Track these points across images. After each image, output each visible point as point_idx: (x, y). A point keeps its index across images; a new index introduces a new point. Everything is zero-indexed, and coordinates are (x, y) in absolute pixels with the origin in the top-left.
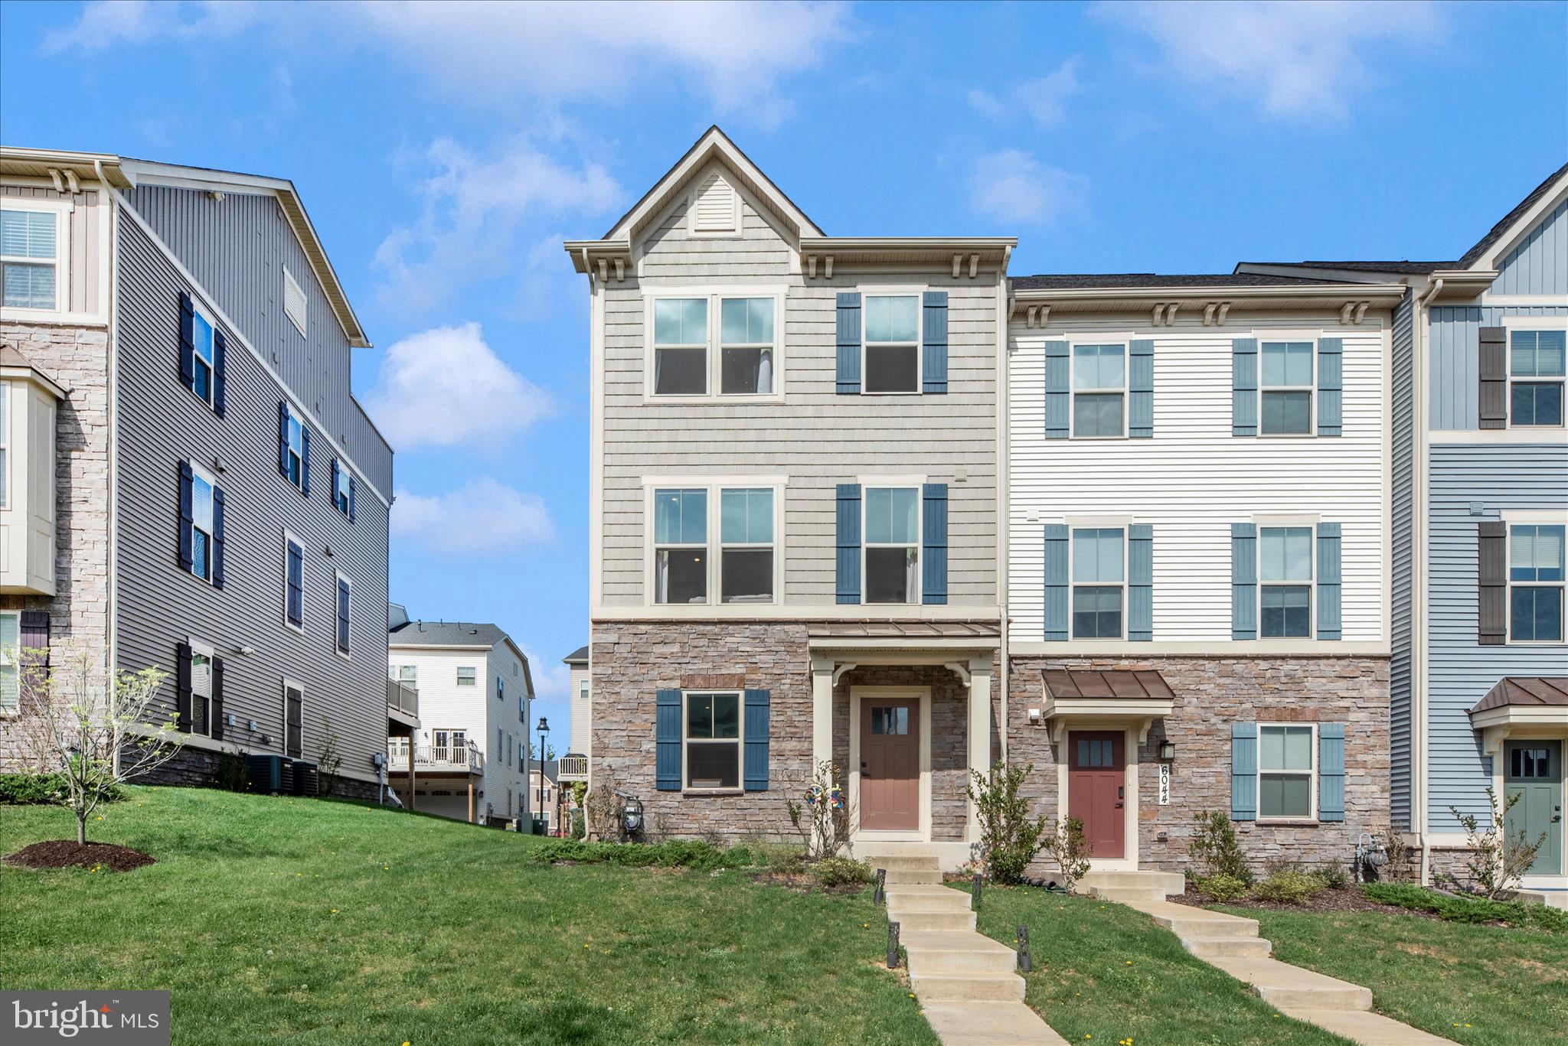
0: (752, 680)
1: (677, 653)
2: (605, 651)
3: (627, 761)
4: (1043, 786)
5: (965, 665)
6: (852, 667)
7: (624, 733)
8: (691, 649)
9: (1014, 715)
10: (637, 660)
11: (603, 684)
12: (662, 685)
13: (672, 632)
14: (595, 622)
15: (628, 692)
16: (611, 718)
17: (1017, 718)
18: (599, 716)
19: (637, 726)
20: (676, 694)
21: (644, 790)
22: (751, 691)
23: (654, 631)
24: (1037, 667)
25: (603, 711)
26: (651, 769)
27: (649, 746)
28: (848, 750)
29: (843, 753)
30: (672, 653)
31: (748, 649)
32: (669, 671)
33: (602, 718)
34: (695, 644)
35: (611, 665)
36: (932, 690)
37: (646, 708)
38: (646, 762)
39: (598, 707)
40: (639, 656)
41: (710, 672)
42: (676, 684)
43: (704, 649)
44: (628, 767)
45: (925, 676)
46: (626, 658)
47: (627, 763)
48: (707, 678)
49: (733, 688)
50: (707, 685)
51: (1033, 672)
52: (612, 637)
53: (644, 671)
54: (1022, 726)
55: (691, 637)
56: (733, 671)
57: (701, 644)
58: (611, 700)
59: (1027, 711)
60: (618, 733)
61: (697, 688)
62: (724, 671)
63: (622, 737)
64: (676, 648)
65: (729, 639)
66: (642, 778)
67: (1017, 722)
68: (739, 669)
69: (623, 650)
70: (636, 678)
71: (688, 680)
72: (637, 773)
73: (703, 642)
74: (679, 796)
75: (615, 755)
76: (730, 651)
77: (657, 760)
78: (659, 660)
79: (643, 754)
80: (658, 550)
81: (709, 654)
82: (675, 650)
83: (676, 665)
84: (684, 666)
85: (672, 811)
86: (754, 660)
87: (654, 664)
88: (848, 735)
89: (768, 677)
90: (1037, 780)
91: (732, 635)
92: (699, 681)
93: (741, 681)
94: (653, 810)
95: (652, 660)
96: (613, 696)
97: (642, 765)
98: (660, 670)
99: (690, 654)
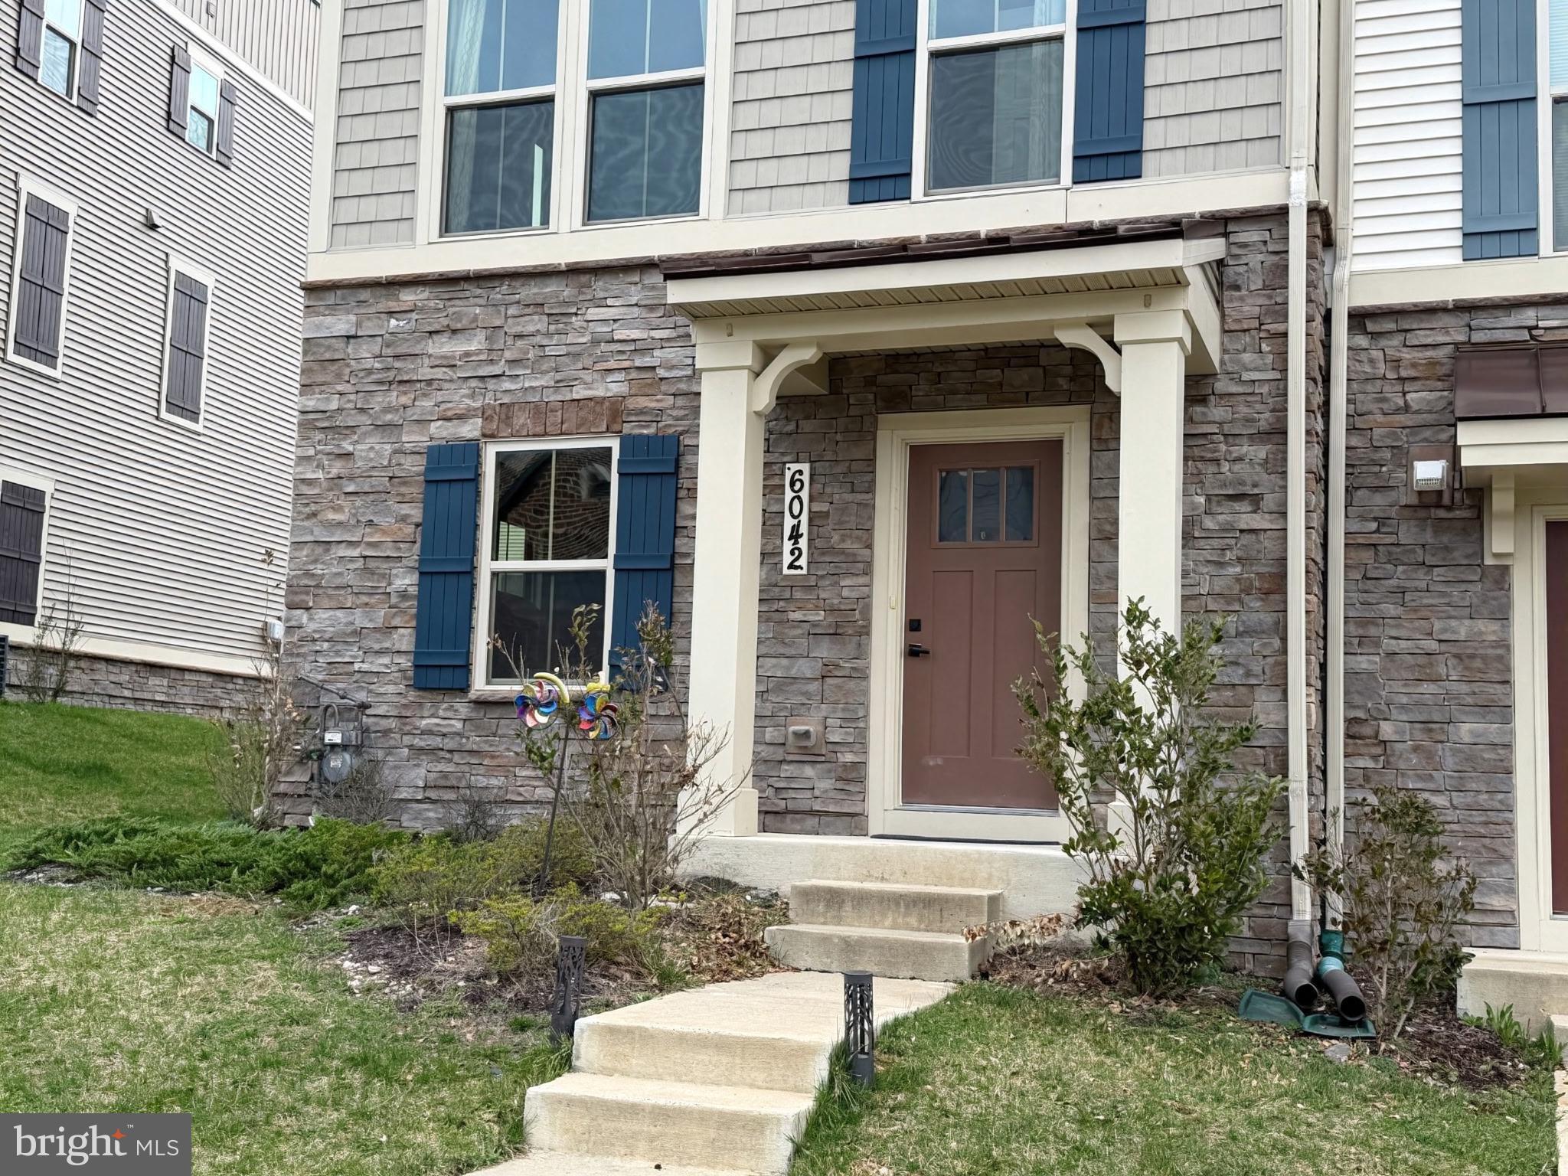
0: (641, 412)
1: (480, 352)
2: (327, 356)
3: (360, 620)
4: (1464, 688)
5: (1104, 328)
6: (808, 355)
7: (356, 553)
8: (510, 341)
9: (1371, 481)
10: (391, 375)
11: (319, 436)
12: (441, 432)
13: (472, 306)
14: (311, 289)
15: (370, 449)
16: (331, 516)
17: (1377, 489)
18: (307, 510)
19: (384, 532)
20: (471, 451)
21: (391, 688)
22: (634, 437)
23: (432, 304)
24: (1441, 339)
25: (314, 499)
26: (405, 639)
27: (406, 581)
28: (869, 585)
29: (855, 594)
30: (467, 354)
31: (635, 334)
32: (460, 398)
33: (314, 515)
34: (518, 329)
35: (339, 388)
36: (1092, 414)
37: (403, 490)
38: (396, 622)
39: (305, 489)
40: (397, 364)
41: (554, 397)
42: (470, 430)
43: (538, 339)
44: (359, 633)
45: (1072, 379)
46: (369, 372)
47: (359, 623)
48: (540, 411)
49: (599, 434)
50: (539, 429)
51: (1430, 353)
52: (341, 324)
53: (404, 400)
54: (1393, 512)
55: (510, 312)
56: (600, 392)
57: (531, 329)
58: (334, 472)
59: (1409, 469)
60: (343, 551)
61: (516, 435)
62: (579, 392)
63: (352, 559)
64: (475, 343)
65: (593, 313)
66: (386, 660)
67: (1379, 499)
68: (614, 387)
69: (364, 353)
70: (389, 417)
71: (499, 419)
72: (377, 647)
73: (536, 323)
74: (463, 709)
75: (333, 604)
76: (596, 342)
77: (418, 617)
78: (439, 373)
79: (394, 600)
80: (451, 111)
81: (548, 351)
82: (473, 347)
83: (474, 383)
84: (491, 384)
85: (450, 744)
86: (647, 361)
87: (429, 382)
88: (870, 546)
89: (680, 401)
90: (1442, 670)
91: (601, 303)
92: (521, 419)
93: (614, 413)
94: (407, 740)
95: (426, 373)
96: (339, 464)
97: (389, 629)
98: (439, 396)
99: (508, 355)
